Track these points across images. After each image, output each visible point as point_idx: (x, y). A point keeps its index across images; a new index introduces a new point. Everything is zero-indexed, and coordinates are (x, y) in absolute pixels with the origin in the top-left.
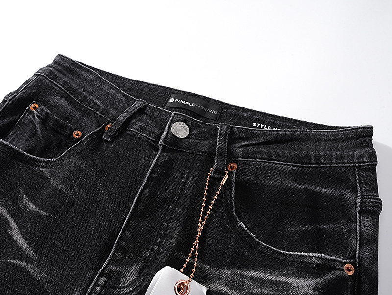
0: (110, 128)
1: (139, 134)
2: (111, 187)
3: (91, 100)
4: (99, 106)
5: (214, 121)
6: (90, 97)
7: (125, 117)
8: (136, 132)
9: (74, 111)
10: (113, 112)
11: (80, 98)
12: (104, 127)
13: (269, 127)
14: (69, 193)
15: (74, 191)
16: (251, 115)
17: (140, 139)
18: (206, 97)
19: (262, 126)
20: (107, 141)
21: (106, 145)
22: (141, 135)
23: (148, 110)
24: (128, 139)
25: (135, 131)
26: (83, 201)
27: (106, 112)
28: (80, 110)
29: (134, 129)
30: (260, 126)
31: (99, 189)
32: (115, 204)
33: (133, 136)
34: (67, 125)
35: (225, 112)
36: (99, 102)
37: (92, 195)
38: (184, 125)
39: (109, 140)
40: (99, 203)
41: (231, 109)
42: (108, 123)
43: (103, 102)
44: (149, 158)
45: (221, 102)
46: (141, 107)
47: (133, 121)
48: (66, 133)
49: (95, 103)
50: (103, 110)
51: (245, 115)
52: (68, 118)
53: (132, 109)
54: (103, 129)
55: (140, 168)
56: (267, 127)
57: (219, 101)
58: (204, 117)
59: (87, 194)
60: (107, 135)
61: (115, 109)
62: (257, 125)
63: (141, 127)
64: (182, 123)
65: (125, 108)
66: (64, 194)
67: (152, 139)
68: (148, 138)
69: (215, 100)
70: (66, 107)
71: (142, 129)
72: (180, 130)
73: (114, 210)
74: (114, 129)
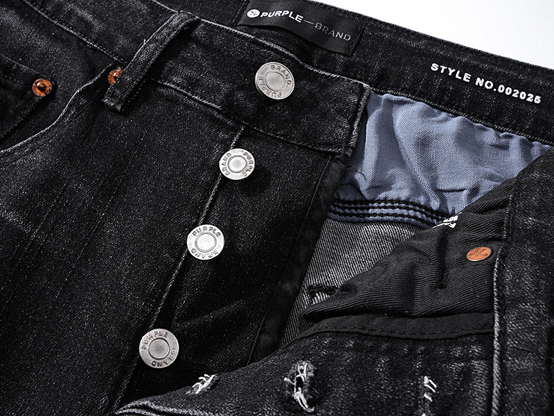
0: (120, 79)
1: (186, 95)
2: (125, 219)
3: (71, 12)
4: (89, 26)
5: (345, 55)
6: (70, 6)
7: (153, 54)
8: (179, 92)
9: (36, 35)
10: (122, 41)
11: (49, 8)
12: (105, 75)
13: (466, 74)
14: (31, 233)
15: (43, 228)
16: (426, 46)
17: (187, 107)
18: (326, 6)
19: (451, 71)
20: (113, 110)
21: (112, 120)
22: (190, 98)
23: (198, 32)
24: (161, 106)
25: (175, 90)
26: (64, 252)
27: (106, 39)
28: (49, 34)
29: (174, 83)
30: (446, 71)
31: (101, 225)
32: (133, 256)
33: (173, 101)
34: (18, 67)
35: (369, 36)
36: (89, 17)
37: (86, 240)
38: (282, 69)
39: (119, 108)
40: (101, 256)
41: (381, 30)
42: (114, 68)
43: (97, 15)
44: (211, 149)
45: (360, 15)
46: (185, 26)
47: (170, 64)
48: (18, 84)
49: (81, 19)
50: (100, 34)
51: (414, 45)
52: (22, 53)
53: (165, 32)
54: (104, 82)
55: (188, 171)
56: (462, 75)
57: (355, 14)
58: (321, 48)
59: (73, 236)
60: (113, 96)
61: (127, 34)
62: (440, 69)
63: (188, 79)
64: (277, 65)
65: (148, 31)
66: (21, 234)
67: (214, 105)
68: (206, 105)
69: (346, 12)
70: (19, 30)
71: (192, 84)
72: (274, 81)
73: (130, 270)
74: (130, 83)
